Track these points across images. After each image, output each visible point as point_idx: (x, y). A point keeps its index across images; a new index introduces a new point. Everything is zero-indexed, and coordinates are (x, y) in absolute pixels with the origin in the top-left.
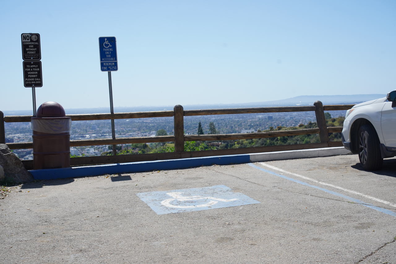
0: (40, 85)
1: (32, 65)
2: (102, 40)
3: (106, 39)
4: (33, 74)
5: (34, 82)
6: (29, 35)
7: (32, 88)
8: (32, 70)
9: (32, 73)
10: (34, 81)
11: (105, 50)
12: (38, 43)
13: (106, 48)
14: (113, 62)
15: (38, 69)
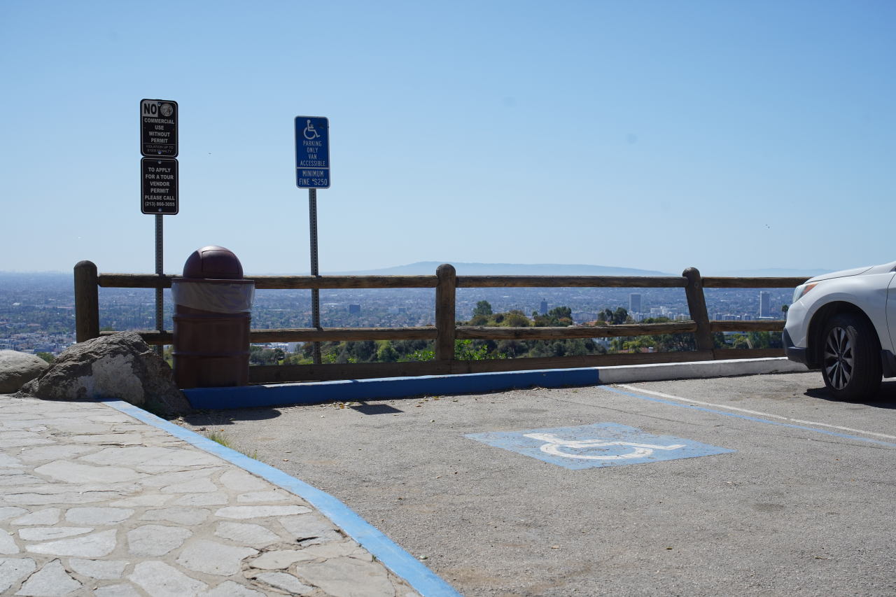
0: (174, 210)
1: (161, 166)
2: (301, 122)
3: (309, 121)
4: (160, 188)
5: (162, 204)
6: (156, 103)
7: (154, 215)
8: (158, 177)
9: (158, 184)
10: (162, 201)
11: (307, 144)
12: (174, 121)
13: (308, 140)
14: (322, 170)
15: (172, 177)
